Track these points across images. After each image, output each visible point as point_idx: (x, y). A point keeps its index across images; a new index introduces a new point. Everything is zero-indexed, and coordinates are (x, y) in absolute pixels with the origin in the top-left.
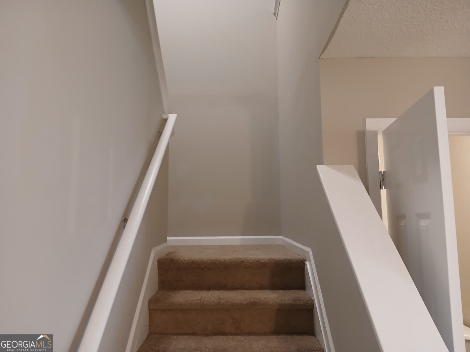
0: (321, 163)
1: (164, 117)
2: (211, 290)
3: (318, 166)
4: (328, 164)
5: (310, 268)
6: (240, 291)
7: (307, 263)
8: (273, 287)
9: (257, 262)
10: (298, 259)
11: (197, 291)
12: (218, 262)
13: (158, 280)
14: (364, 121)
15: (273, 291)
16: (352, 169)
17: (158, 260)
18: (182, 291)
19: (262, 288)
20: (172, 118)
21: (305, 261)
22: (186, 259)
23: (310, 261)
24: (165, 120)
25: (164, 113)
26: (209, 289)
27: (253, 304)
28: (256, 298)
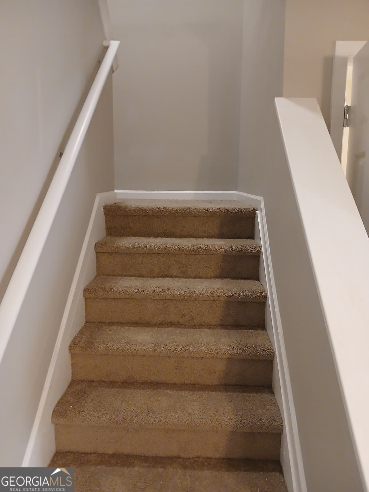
0: (280, 95)
1: (105, 44)
2: (159, 237)
3: (276, 99)
4: (288, 96)
5: (261, 218)
6: (188, 239)
7: (258, 213)
8: (221, 236)
9: (206, 211)
10: (249, 209)
11: (144, 238)
12: (166, 210)
13: (105, 227)
14: (334, 44)
15: (221, 239)
16: (315, 102)
17: (104, 207)
18: (130, 237)
19: (210, 237)
20: (114, 46)
21: (256, 210)
22: (133, 206)
23: (261, 210)
24: (106, 48)
25: (105, 39)
26: (157, 236)
27: (199, 250)
28: (202, 245)
